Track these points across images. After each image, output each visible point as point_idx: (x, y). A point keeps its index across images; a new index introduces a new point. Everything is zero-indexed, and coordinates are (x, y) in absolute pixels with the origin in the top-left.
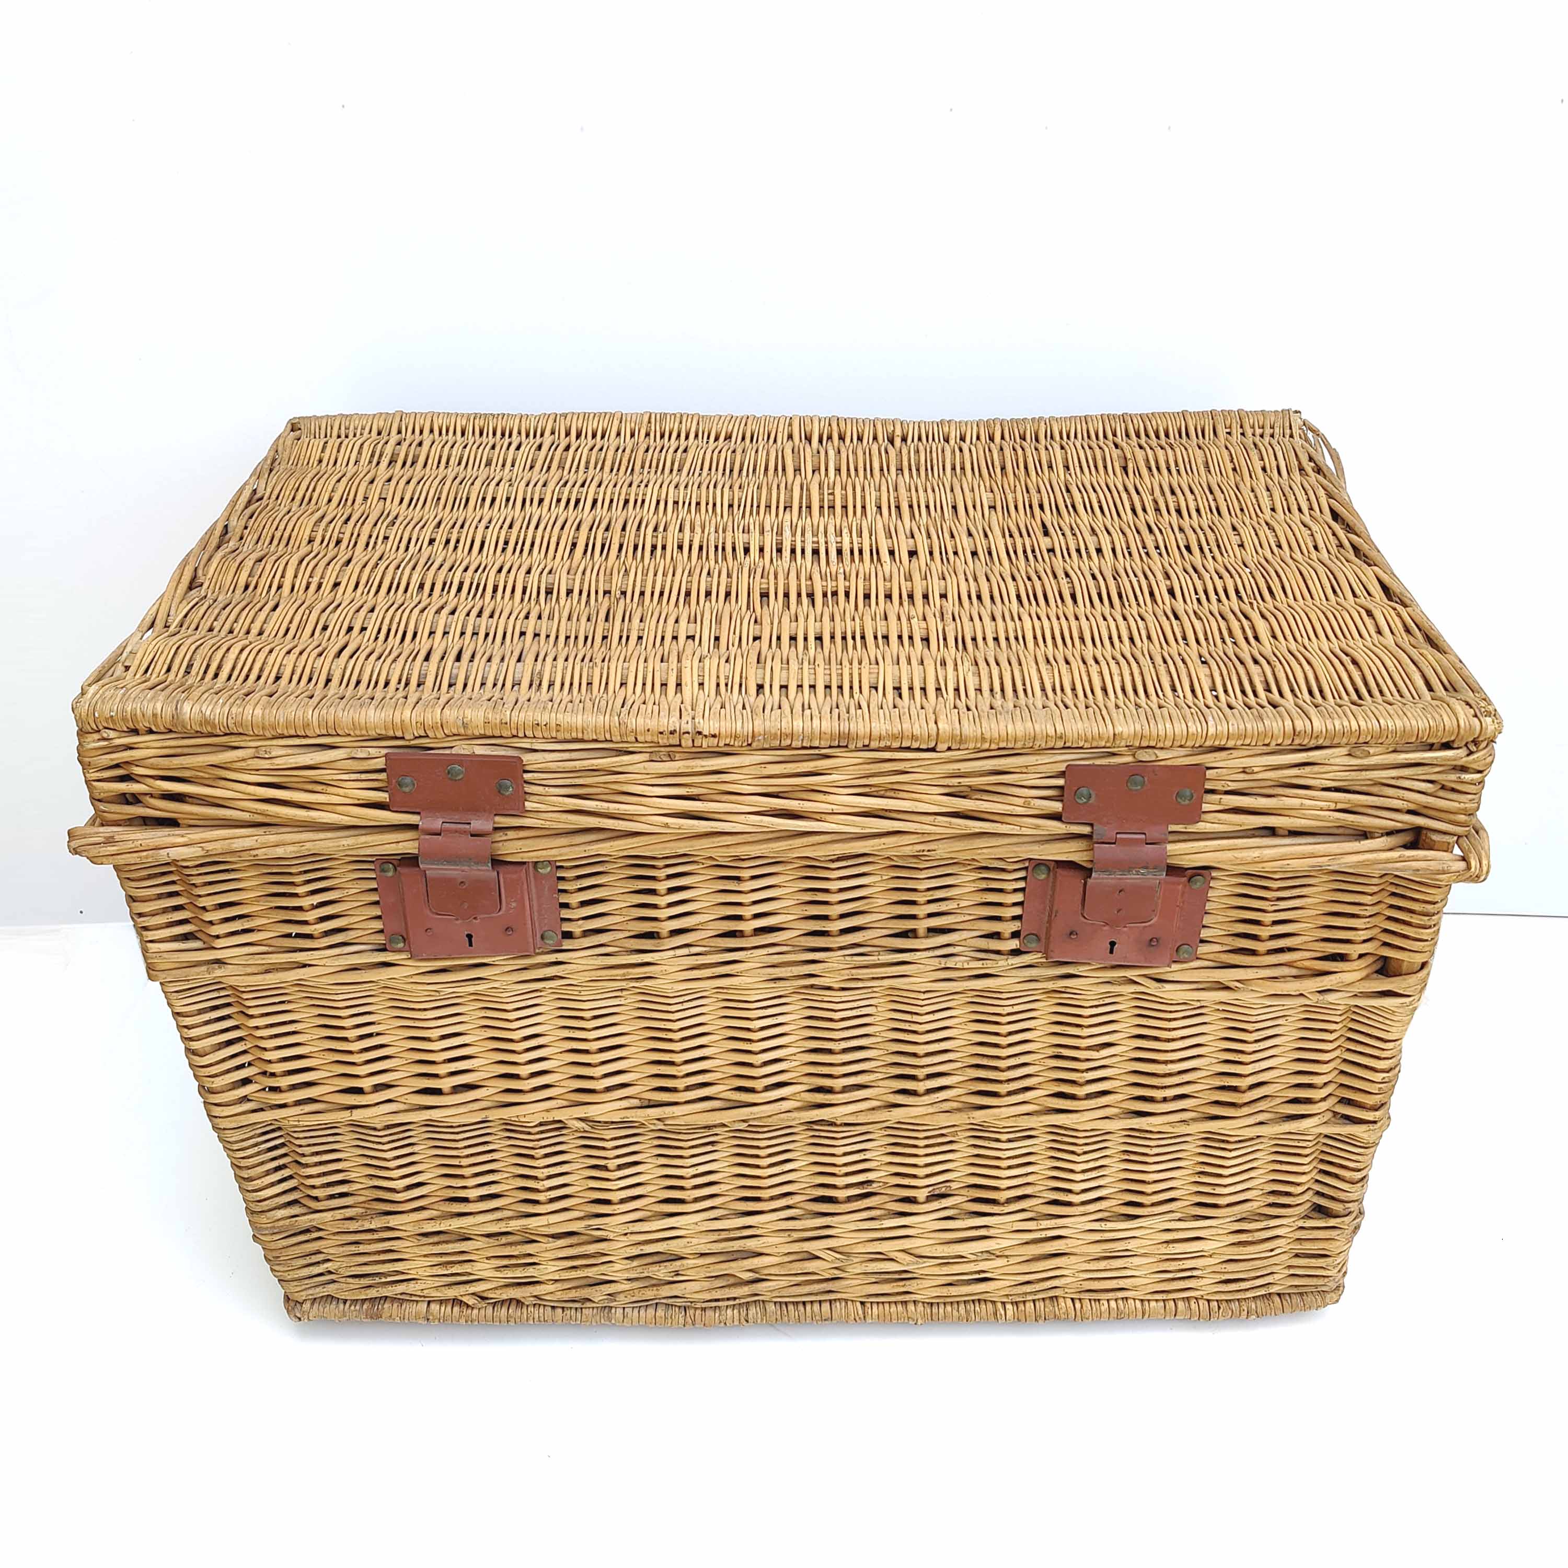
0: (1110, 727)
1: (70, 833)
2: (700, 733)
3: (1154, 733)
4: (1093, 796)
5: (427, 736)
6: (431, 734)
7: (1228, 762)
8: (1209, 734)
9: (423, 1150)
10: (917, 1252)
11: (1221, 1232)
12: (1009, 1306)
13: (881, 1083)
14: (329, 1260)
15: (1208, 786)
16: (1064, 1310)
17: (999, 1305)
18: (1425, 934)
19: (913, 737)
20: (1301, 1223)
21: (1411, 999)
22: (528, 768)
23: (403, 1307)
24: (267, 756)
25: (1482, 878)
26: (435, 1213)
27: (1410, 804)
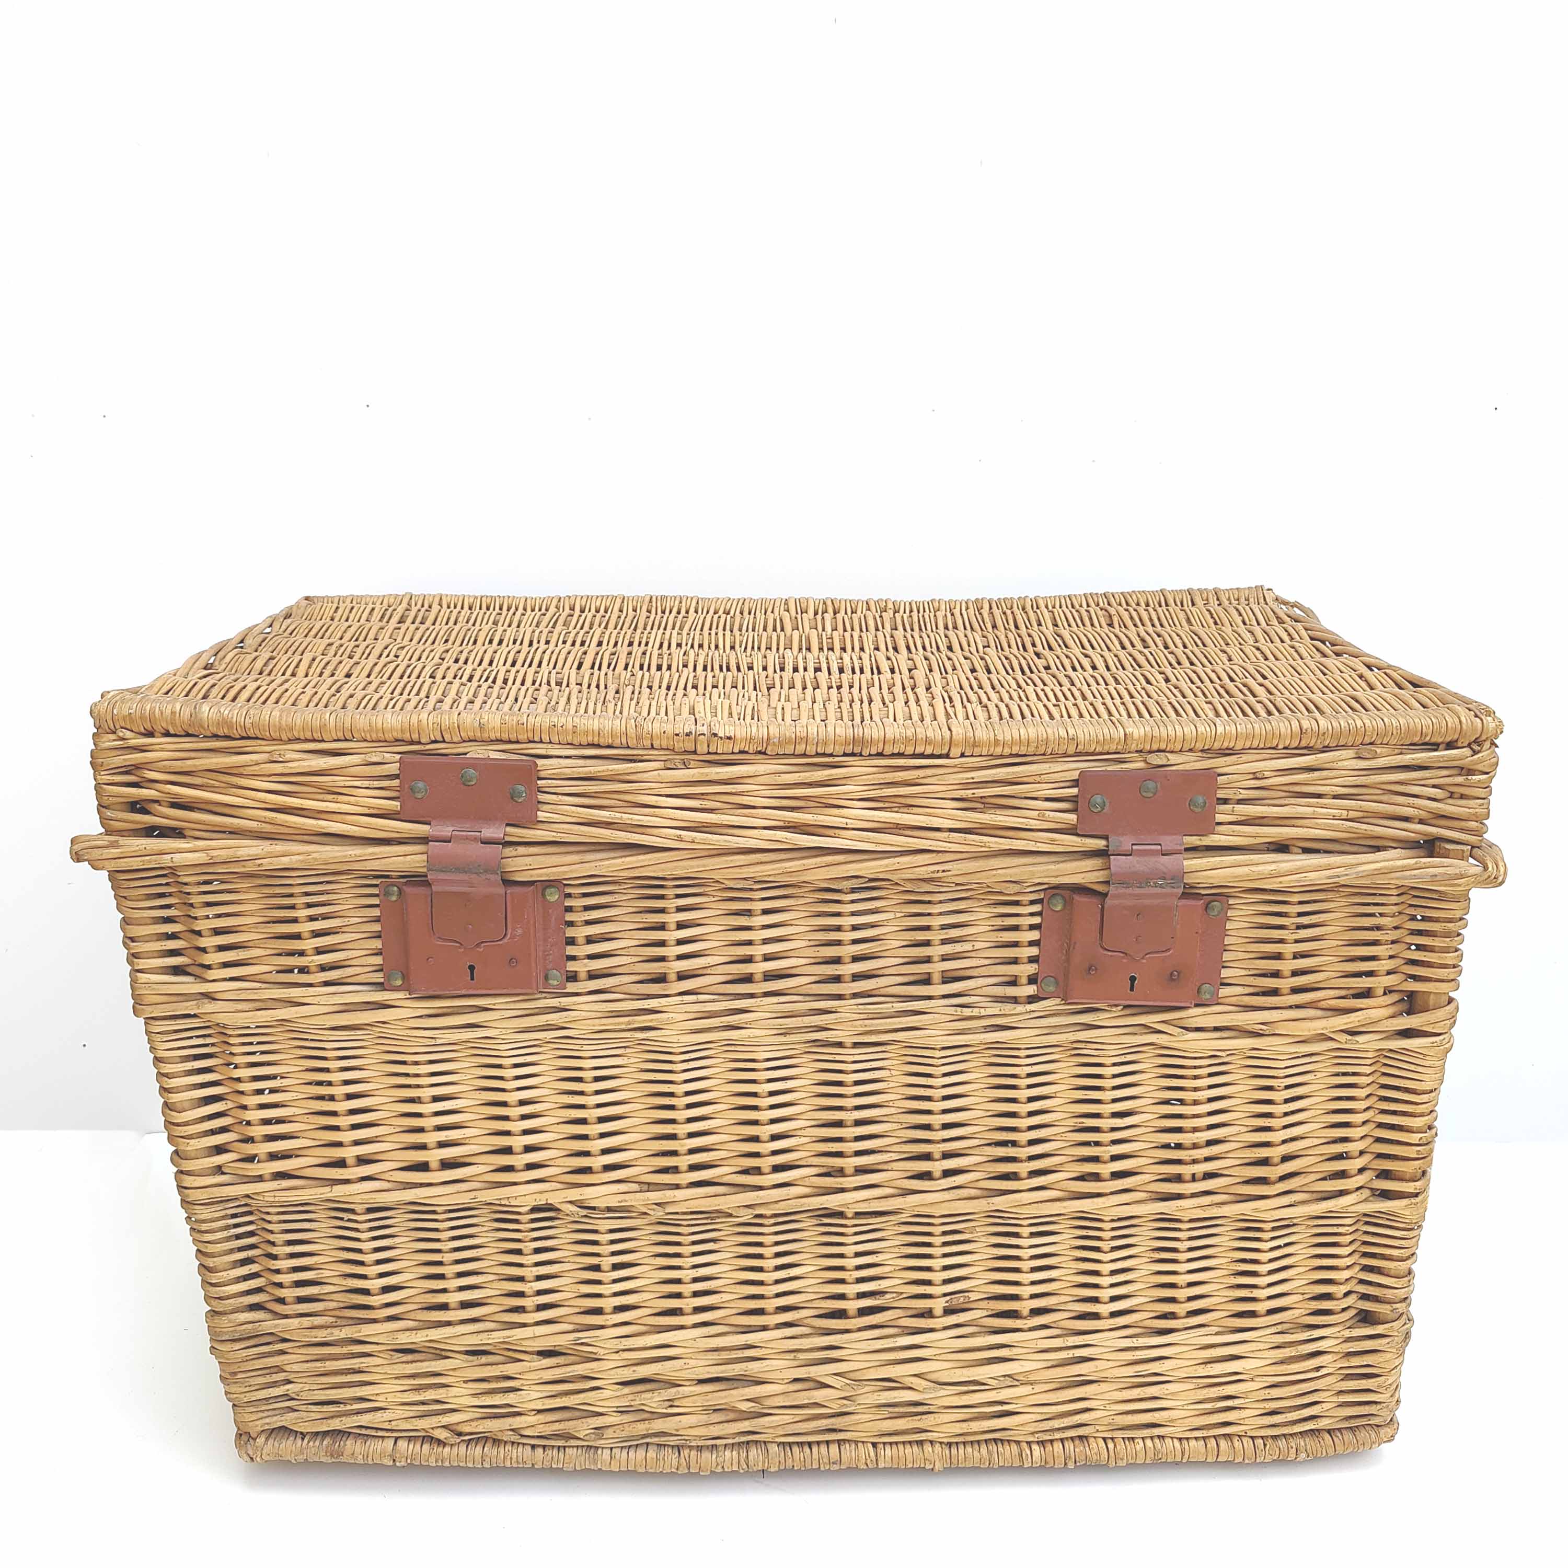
0: (1121, 729)
1: (73, 841)
2: (715, 735)
3: (1164, 734)
4: (1107, 804)
5: (444, 741)
6: (447, 737)
7: (1238, 767)
8: (1218, 732)
9: (404, 1244)
10: (933, 1377)
11: (1261, 1346)
12: (1035, 1447)
13: (895, 1165)
14: (289, 1382)
15: (1221, 794)
16: (1096, 1450)
17: (1024, 1445)
18: (1449, 958)
19: (927, 741)
20: (1347, 1334)
21: (1441, 1037)
22: (542, 774)
23: (368, 1443)
24: (281, 760)
25: (1500, 879)
26: (411, 1324)
27: (1421, 812)
